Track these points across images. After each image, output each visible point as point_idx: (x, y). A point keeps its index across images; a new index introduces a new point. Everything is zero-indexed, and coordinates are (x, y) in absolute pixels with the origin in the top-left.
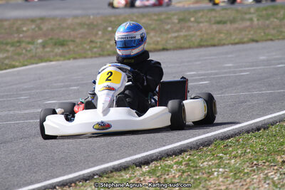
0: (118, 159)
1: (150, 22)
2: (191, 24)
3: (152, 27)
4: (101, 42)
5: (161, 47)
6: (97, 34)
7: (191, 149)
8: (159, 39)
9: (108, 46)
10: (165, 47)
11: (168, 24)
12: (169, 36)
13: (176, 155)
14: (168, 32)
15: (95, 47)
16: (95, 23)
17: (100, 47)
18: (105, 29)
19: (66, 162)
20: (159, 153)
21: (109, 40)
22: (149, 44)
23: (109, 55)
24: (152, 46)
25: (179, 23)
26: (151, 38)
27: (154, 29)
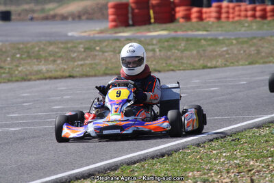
1: (57, 50)
2: (97, 53)
3: (59, 55)
4: (9, 68)
5: (67, 74)
6: (5, 60)
7: (99, 172)
8: (65, 67)
9: (17, 72)
10: (72, 74)
11: (75, 52)
12: (76, 64)
13: (84, 179)
14: (74, 59)
15: (4, 73)
16: (4, 50)
17: (9, 73)
18: (14, 55)
20: (69, 176)
21: (17, 66)
22: (57, 71)
23: (17, 81)
24: (59, 73)
25: (84, 51)
26: (58, 65)
27: (61, 57)
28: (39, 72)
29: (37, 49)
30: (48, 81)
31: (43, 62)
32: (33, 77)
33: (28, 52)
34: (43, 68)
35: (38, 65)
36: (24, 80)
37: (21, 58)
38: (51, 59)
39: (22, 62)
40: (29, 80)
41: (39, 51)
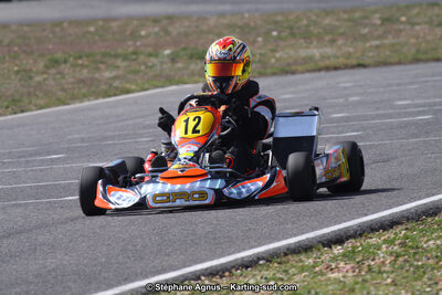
0: (295, 235)
1: (337, 23)
2: (402, 27)
3: (341, 31)
4: (261, 54)
5: (354, 62)
6: (255, 41)
8: (351, 50)
9: (273, 61)
10: (361, 62)
11: (366, 26)
12: (368, 45)
13: (384, 230)
14: (365, 38)
16: (252, 24)
17: (260, 61)
18: (268, 33)
19: (215, 239)
20: (359, 225)
21: (274, 51)
22: (338, 57)
23: (274, 74)
24: (341, 61)
25: (382, 24)
26: (340, 48)
27: (343, 34)
28: (310, 59)
29: (305, 22)
30: (323, 73)
31: (315, 43)
32: (300, 68)
33: (291, 28)
34: (316, 52)
35: (308, 47)
36: (285, 72)
37: (279, 38)
38: (327, 38)
39: (282, 44)
40: (293, 73)
41: (308, 26)
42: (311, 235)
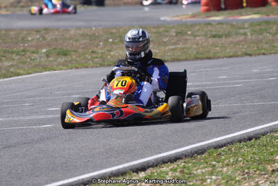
0: (116, 165)
4: (102, 53)
6: (98, 45)
7: (186, 156)
9: (109, 57)
11: (167, 36)
12: (167, 48)
13: (171, 163)
14: (165, 44)
15: (97, 57)
16: (97, 34)
17: (101, 57)
18: (106, 40)
19: (67, 167)
20: (156, 160)
21: (110, 51)
23: (109, 65)
25: (176, 35)
27: (152, 41)
33: (121, 37)
37: (113, 43)
39: (115, 47)
42: (126, 165)
